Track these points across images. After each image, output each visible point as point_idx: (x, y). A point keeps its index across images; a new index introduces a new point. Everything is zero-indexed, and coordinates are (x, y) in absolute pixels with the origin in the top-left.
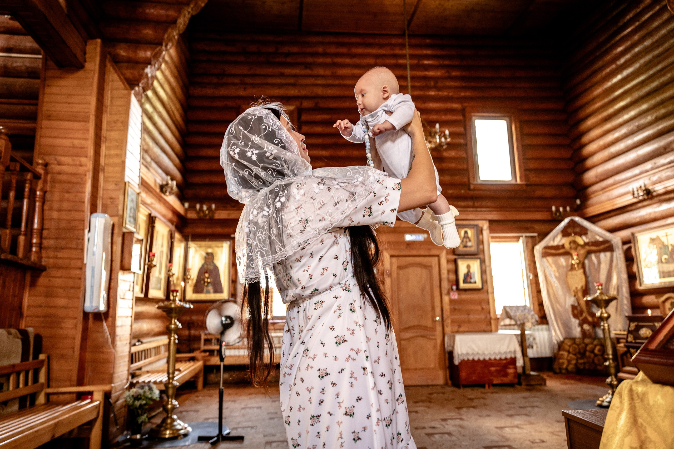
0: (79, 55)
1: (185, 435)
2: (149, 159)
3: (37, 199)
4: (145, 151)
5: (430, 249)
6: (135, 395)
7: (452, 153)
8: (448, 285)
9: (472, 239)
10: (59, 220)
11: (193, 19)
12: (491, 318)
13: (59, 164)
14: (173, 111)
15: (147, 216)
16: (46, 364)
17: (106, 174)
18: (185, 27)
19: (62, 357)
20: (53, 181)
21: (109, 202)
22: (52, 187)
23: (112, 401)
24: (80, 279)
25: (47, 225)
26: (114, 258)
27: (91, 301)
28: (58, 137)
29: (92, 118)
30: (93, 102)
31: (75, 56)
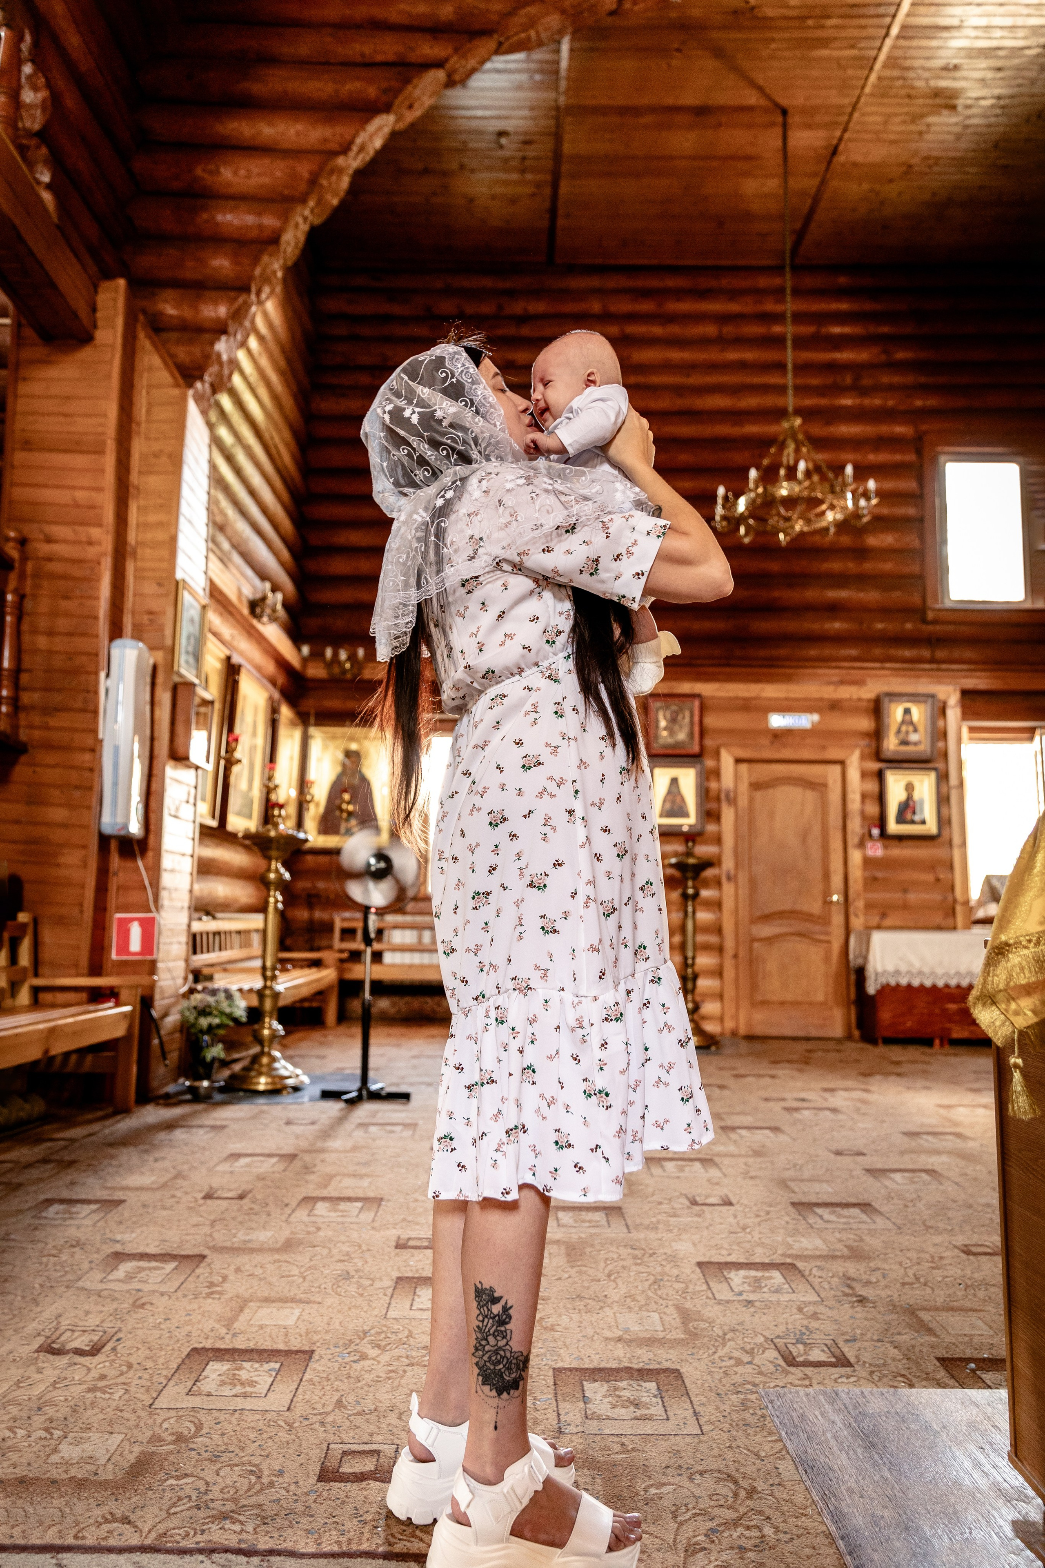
0: (83, 312)
1: (296, 1089)
2: (226, 546)
3: (8, 610)
4: (218, 526)
5: (824, 748)
6: (201, 1005)
7: (887, 540)
8: (862, 827)
9: (921, 728)
10: (50, 652)
11: (314, 235)
12: (955, 901)
13: (49, 540)
14: (276, 447)
15: (221, 660)
16: (30, 931)
17: (139, 564)
18: (297, 252)
19: (61, 921)
20: (38, 575)
21: (145, 619)
22: (37, 587)
23: (155, 1014)
24: (91, 770)
25: (27, 661)
26: (156, 734)
27: (114, 814)
28: (45, 486)
29: (111, 446)
30: (112, 410)
31: (75, 315)
